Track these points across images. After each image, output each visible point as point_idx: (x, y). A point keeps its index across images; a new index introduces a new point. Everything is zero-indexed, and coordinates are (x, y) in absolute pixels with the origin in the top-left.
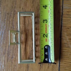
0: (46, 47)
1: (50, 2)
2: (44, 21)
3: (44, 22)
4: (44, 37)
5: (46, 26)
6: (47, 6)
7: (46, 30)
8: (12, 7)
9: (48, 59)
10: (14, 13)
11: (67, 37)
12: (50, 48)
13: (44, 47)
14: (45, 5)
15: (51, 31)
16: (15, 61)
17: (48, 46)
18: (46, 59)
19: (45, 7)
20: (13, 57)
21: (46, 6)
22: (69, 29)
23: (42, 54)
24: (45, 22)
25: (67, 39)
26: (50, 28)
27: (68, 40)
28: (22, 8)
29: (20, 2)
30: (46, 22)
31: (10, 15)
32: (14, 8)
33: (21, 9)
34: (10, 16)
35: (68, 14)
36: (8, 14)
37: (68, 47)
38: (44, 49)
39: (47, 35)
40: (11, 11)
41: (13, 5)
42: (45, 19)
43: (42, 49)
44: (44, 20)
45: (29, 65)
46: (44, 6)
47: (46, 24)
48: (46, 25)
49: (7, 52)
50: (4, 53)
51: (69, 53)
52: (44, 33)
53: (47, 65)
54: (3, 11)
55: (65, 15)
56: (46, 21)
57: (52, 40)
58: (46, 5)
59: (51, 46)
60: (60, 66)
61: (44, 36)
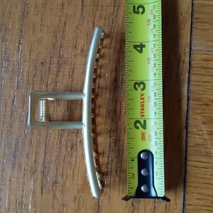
0: (142, 155)
1: (153, 34)
2: (137, 86)
3: (136, 89)
4: (138, 128)
5: (142, 99)
6: (144, 46)
7: (143, 109)
8: (54, 45)
9: (149, 188)
11: (205, 129)
12: (153, 158)
13: (136, 156)
14: (139, 44)
15: (155, 113)
16: (62, 192)
17: (148, 153)
18: (142, 188)
19: (139, 49)
20: (56, 182)
21: (142, 46)
22: (207, 105)
23: (133, 174)
24: (139, 89)
25: (205, 132)
26: (152, 103)
27: (206, 137)
28: (80, 48)
29: (75, 32)
30: (143, 89)
31: (47, 69)
32: (58, 49)
33: (79, 51)
34: (49, 71)
35: (206, 66)
36: (42, 63)
37: (208, 155)
38: (136, 160)
39: (145, 121)
40: (51, 57)
41: (56, 41)
42: (139, 79)
43: (132, 160)
44: (136, 83)
46: (135, 47)
47: (142, 92)
48: (142, 95)
49: (40, 168)
50: (34, 172)
51: (209, 170)
52: (138, 116)
53: (151, 204)
54: (28, 57)
55: (198, 67)
56: (142, 86)
57: (158, 136)
58: (141, 44)
59: (156, 152)
60: (186, 206)
61: (138, 125)
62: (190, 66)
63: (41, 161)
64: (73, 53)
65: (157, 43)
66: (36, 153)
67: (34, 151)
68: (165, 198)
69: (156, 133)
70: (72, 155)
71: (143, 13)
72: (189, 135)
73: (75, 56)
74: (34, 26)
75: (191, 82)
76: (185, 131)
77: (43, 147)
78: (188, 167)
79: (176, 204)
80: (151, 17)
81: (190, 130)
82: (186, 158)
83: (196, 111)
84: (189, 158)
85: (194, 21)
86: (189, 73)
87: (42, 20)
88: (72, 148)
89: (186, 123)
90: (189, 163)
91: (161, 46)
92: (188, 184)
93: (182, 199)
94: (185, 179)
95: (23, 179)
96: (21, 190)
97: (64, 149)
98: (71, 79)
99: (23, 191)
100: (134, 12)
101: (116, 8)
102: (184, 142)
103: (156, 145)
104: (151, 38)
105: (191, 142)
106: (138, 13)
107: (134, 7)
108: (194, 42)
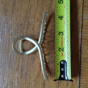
0: (62, 62)
3: (59, 35)
4: (60, 51)
5: (62, 39)
6: (63, 17)
7: (62, 43)
8: (26, 17)
9: (65, 76)
10: (28, 24)
12: (66, 64)
13: (59, 63)
14: (61, 16)
15: (67, 45)
16: (29, 78)
17: (64, 61)
18: (62, 76)
19: (61, 18)
20: (27, 74)
23: (58, 70)
24: (61, 35)
26: (66, 41)
29: (35, 11)
31: (23, 27)
33: (36, 20)
36: (21, 25)
39: (63, 48)
41: (27, 15)
42: (61, 31)
43: (58, 65)
44: (59, 33)
45: (45, 83)
46: (59, 17)
47: (62, 36)
48: (62, 37)
49: (20, 68)
50: (18, 69)
52: (60, 46)
53: (66, 83)
54: (15, 22)
55: (85, 26)
56: (62, 34)
57: (68, 54)
58: (62, 16)
59: (68, 61)
60: (81, 84)
61: (60, 50)
62: (82, 25)
63: (21, 65)
64: (34, 20)
65: (68, 16)
66: (19, 62)
67: (18, 61)
68: (71, 80)
69: (67, 53)
70: (33, 63)
71: (62, 3)
72: (82, 54)
73: (35, 21)
74: (18, 9)
75: (83, 32)
76: (80, 53)
77: (21, 59)
78: (81, 68)
79: (76, 83)
80: (66, 5)
81: (82, 52)
82: (80, 64)
83: (85, 44)
84: (82, 64)
85: (84, 6)
86: (82, 28)
87: (21, 7)
88: (33, 59)
89: (81, 49)
90: (81, 66)
91: (70, 17)
92: (81, 75)
93: (79, 81)
94: (80, 72)
95: (14, 72)
96: (12, 77)
97: (30, 60)
98: (33, 31)
99: (13, 77)
100: (59, 3)
101: (52, 2)
102: (80, 57)
103: (68, 58)
104: (66, 13)
105: (83, 57)
106: (60, 3)
107: (59, 1)
108: (84, 15)
